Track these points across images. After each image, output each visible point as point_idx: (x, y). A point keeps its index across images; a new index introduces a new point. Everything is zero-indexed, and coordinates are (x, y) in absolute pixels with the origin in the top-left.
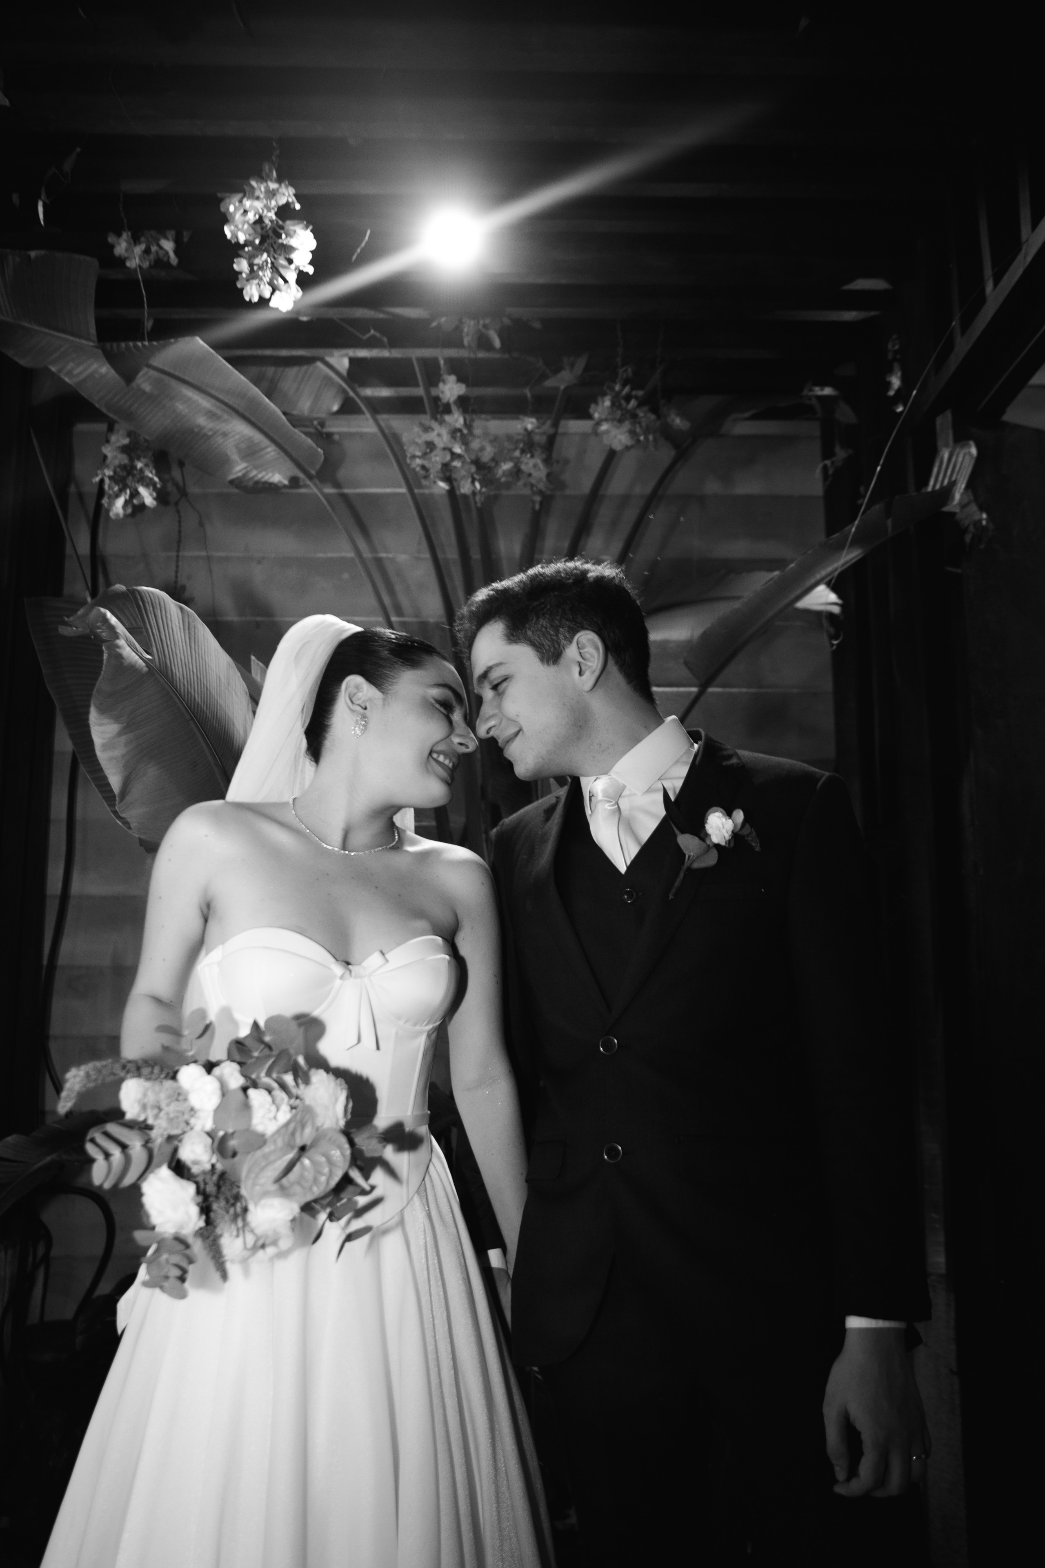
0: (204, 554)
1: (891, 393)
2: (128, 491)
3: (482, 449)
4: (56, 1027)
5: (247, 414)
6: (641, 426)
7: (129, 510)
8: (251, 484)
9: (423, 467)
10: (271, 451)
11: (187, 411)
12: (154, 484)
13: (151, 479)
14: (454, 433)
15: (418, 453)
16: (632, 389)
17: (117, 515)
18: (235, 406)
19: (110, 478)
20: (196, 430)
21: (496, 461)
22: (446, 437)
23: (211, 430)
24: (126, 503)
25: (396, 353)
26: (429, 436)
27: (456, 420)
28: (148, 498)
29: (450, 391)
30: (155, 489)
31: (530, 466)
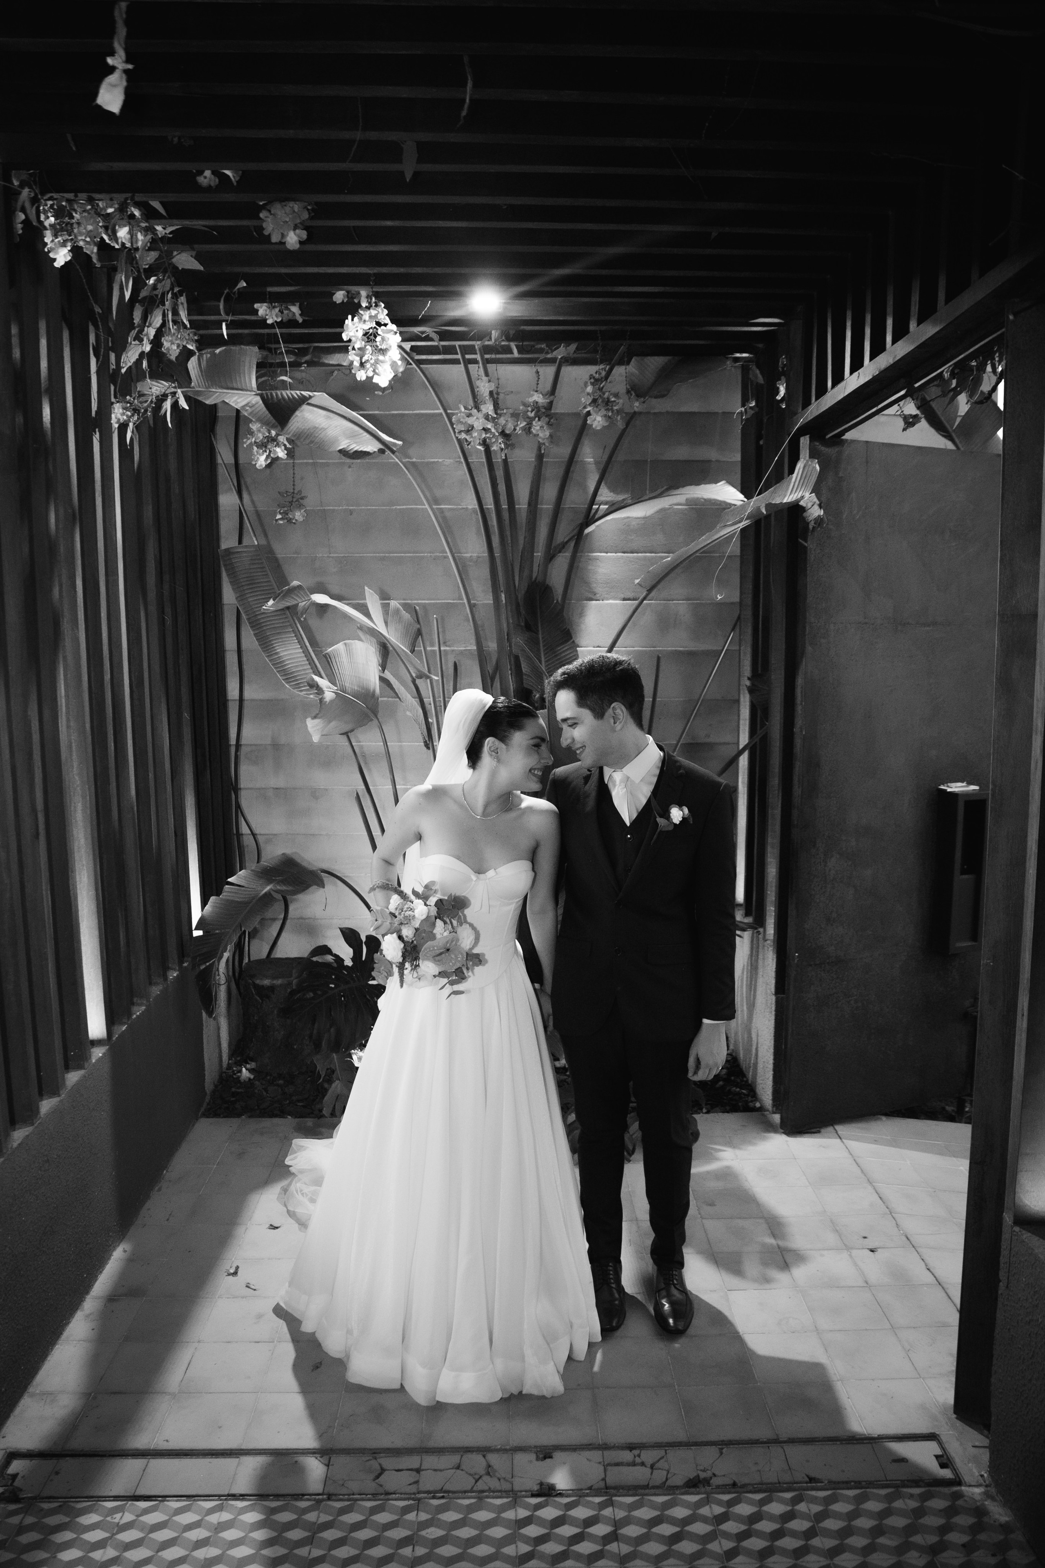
0: (311, 461)
1: (779, 398)
2: (268, 451)
3: (507, 422)
4: (243, 783)
6: (613, 411)
7: (269, 461)
8: (352, 451)
10: (365, 436)
12: (285, 445)
13: (284, 443)
14: (487, 417)
15: (463, 429)
17: (261, 465)
19: (256, 443)
20: (317, 426)
22: (482, 420)
23: (324, 427)
24: (267, 457)
26: (470, 421)
27: (488, 408)
28: (281, 453)
29: (484, 387)
30: (286, 448)
31: (538, 428)
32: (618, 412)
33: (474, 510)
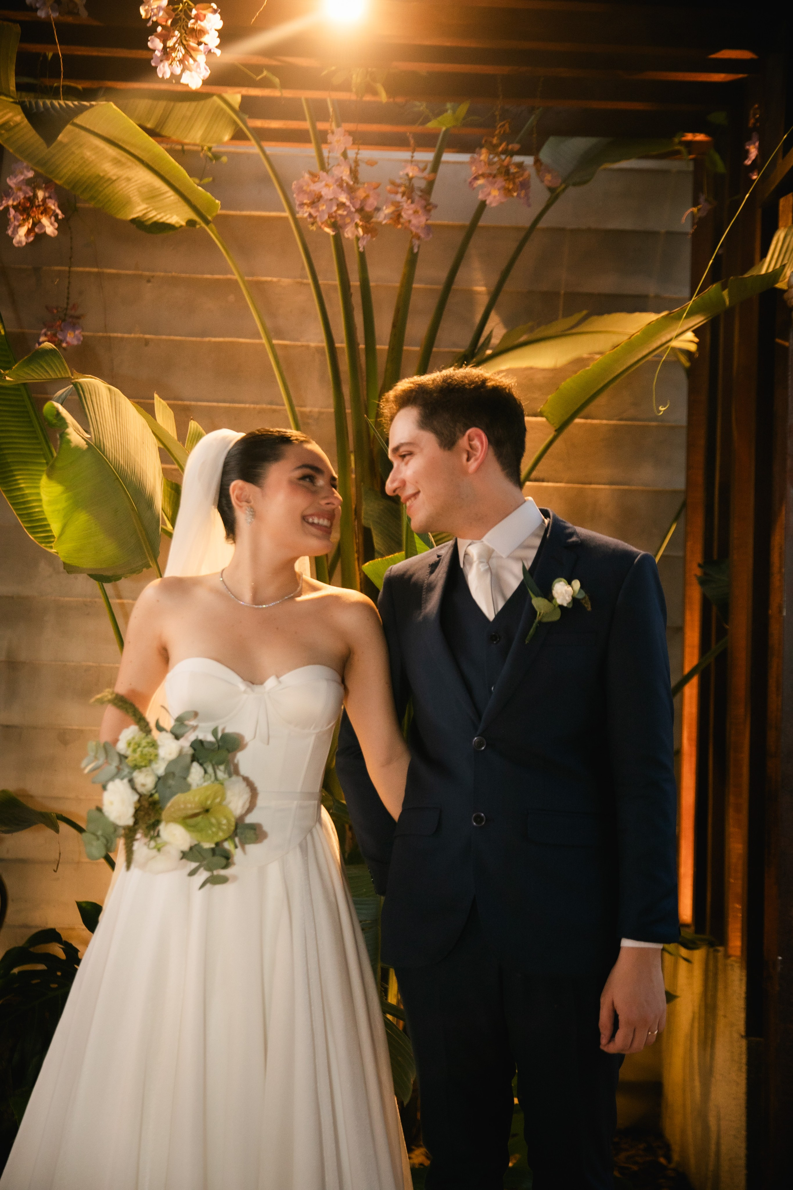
0: (95, 270)
1: (748, 162)
2: (31, 221)
3: (367, 196)
5: (150, 164)
6: (514, 183)
7: (31, 239)
8: (150, 222)
9: (310, 215)
10: (171, 196)
11: (93, 157)
12: (56, 216)
13: (54, 211)
14: (340, 183)
15: (305, 201)
16: (508, 145)
17: (20, 242)
18: (140, 156)
19: (14, 207)
20: (102, 174)
21: (378, 209)
22: (334, 187)
23: (114, 175)
24: (29, 231)
25: (288, 94)
26: (316, 187)
27: (342, 171)
28: (50, 228)
29: (338, 143)
30: (57, 220)
31: (411, 212)
33: (319, 350)
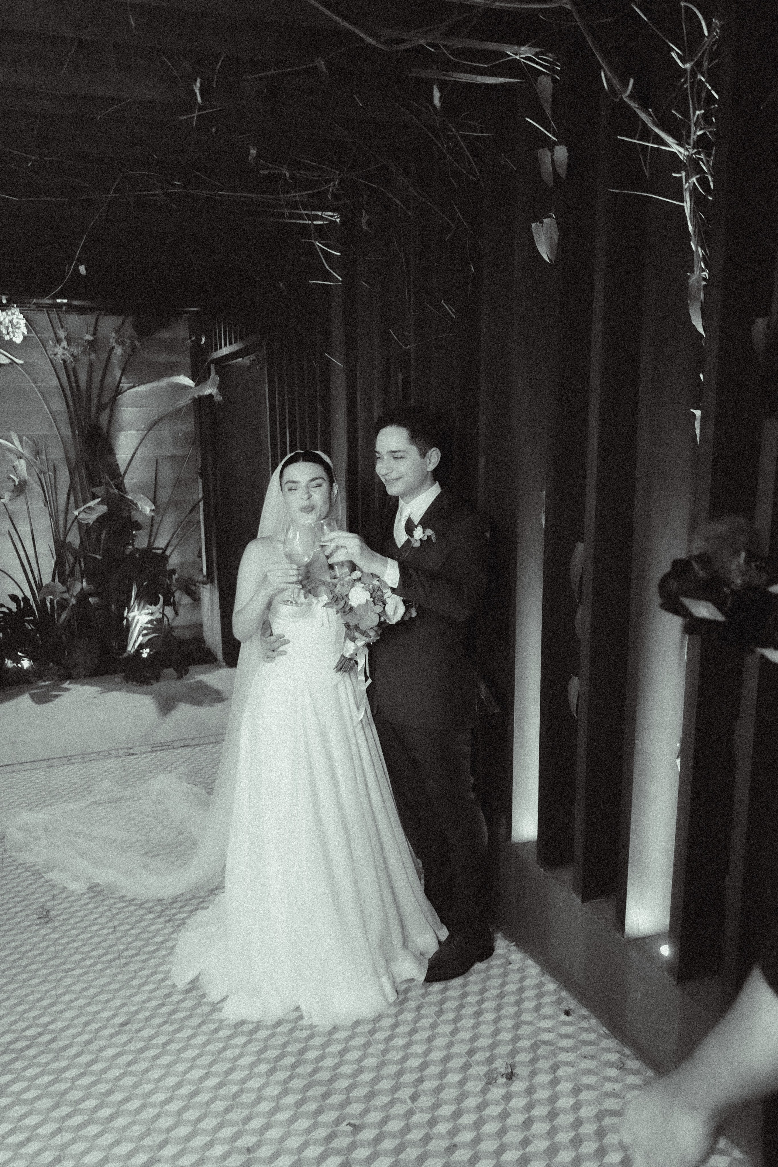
14: (64, 348)
22: (62, 350)
26: (56, 350)
27: (64, 344)
29: (62, 334)
32: (128, 347)
